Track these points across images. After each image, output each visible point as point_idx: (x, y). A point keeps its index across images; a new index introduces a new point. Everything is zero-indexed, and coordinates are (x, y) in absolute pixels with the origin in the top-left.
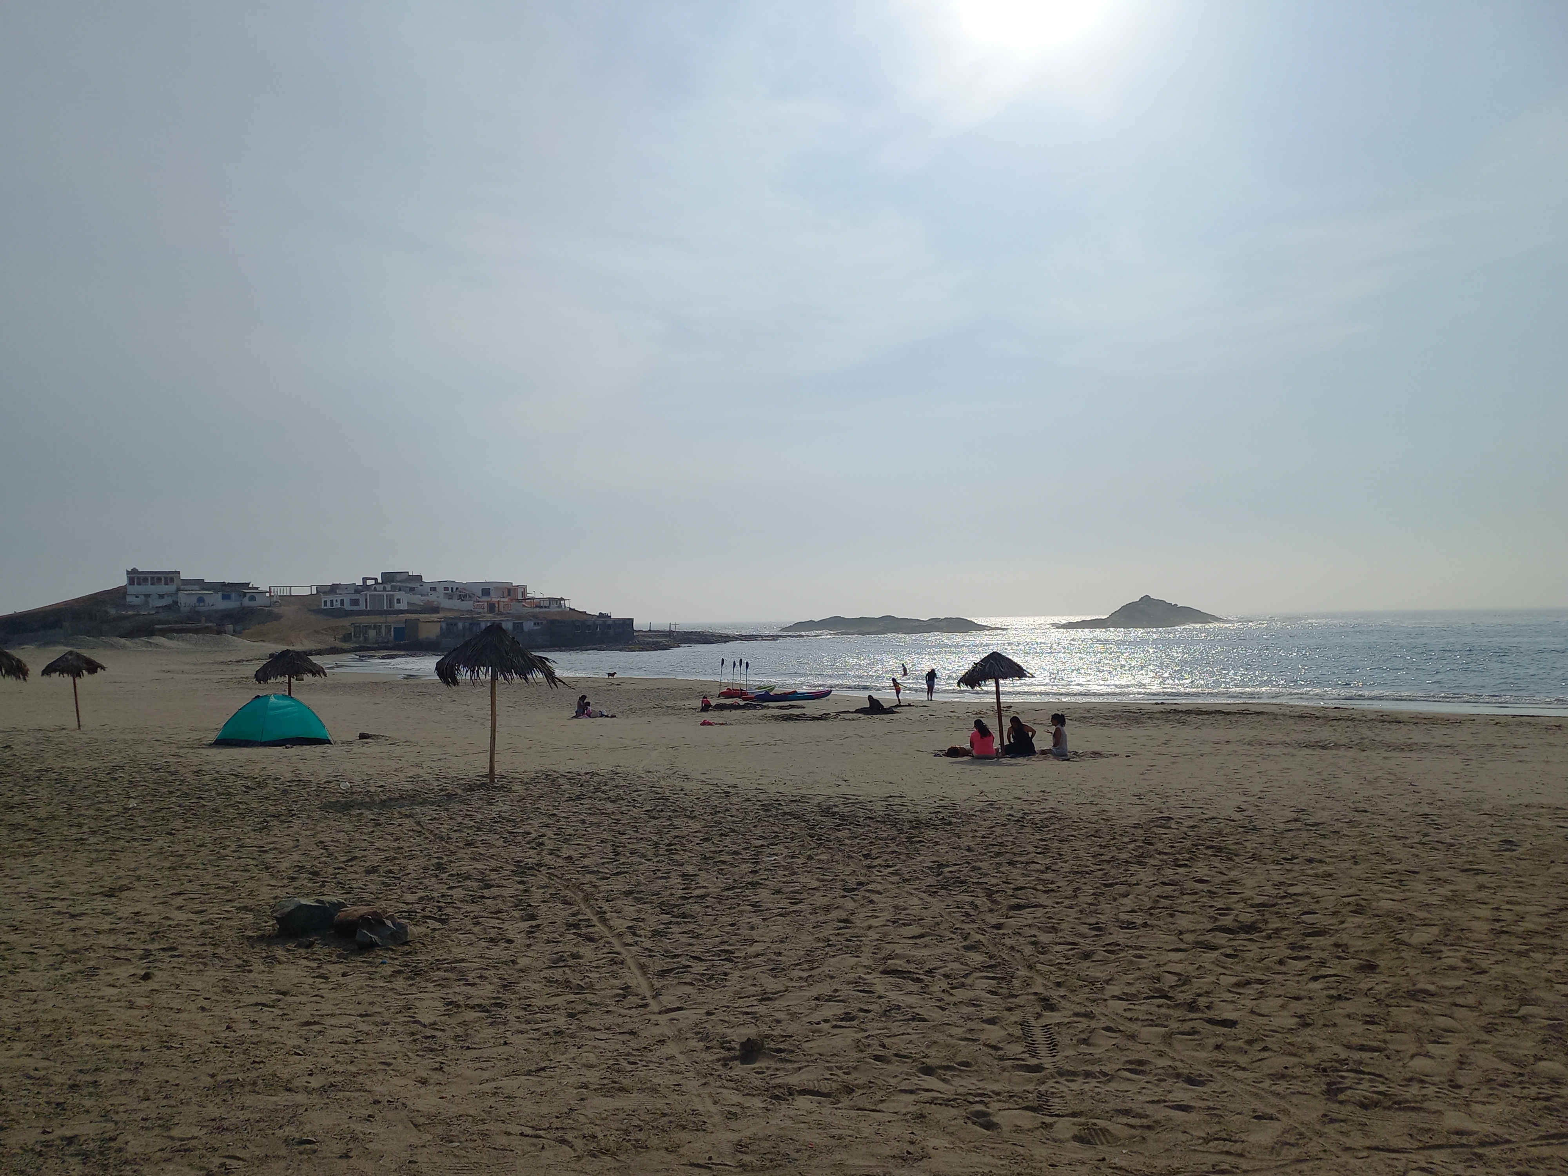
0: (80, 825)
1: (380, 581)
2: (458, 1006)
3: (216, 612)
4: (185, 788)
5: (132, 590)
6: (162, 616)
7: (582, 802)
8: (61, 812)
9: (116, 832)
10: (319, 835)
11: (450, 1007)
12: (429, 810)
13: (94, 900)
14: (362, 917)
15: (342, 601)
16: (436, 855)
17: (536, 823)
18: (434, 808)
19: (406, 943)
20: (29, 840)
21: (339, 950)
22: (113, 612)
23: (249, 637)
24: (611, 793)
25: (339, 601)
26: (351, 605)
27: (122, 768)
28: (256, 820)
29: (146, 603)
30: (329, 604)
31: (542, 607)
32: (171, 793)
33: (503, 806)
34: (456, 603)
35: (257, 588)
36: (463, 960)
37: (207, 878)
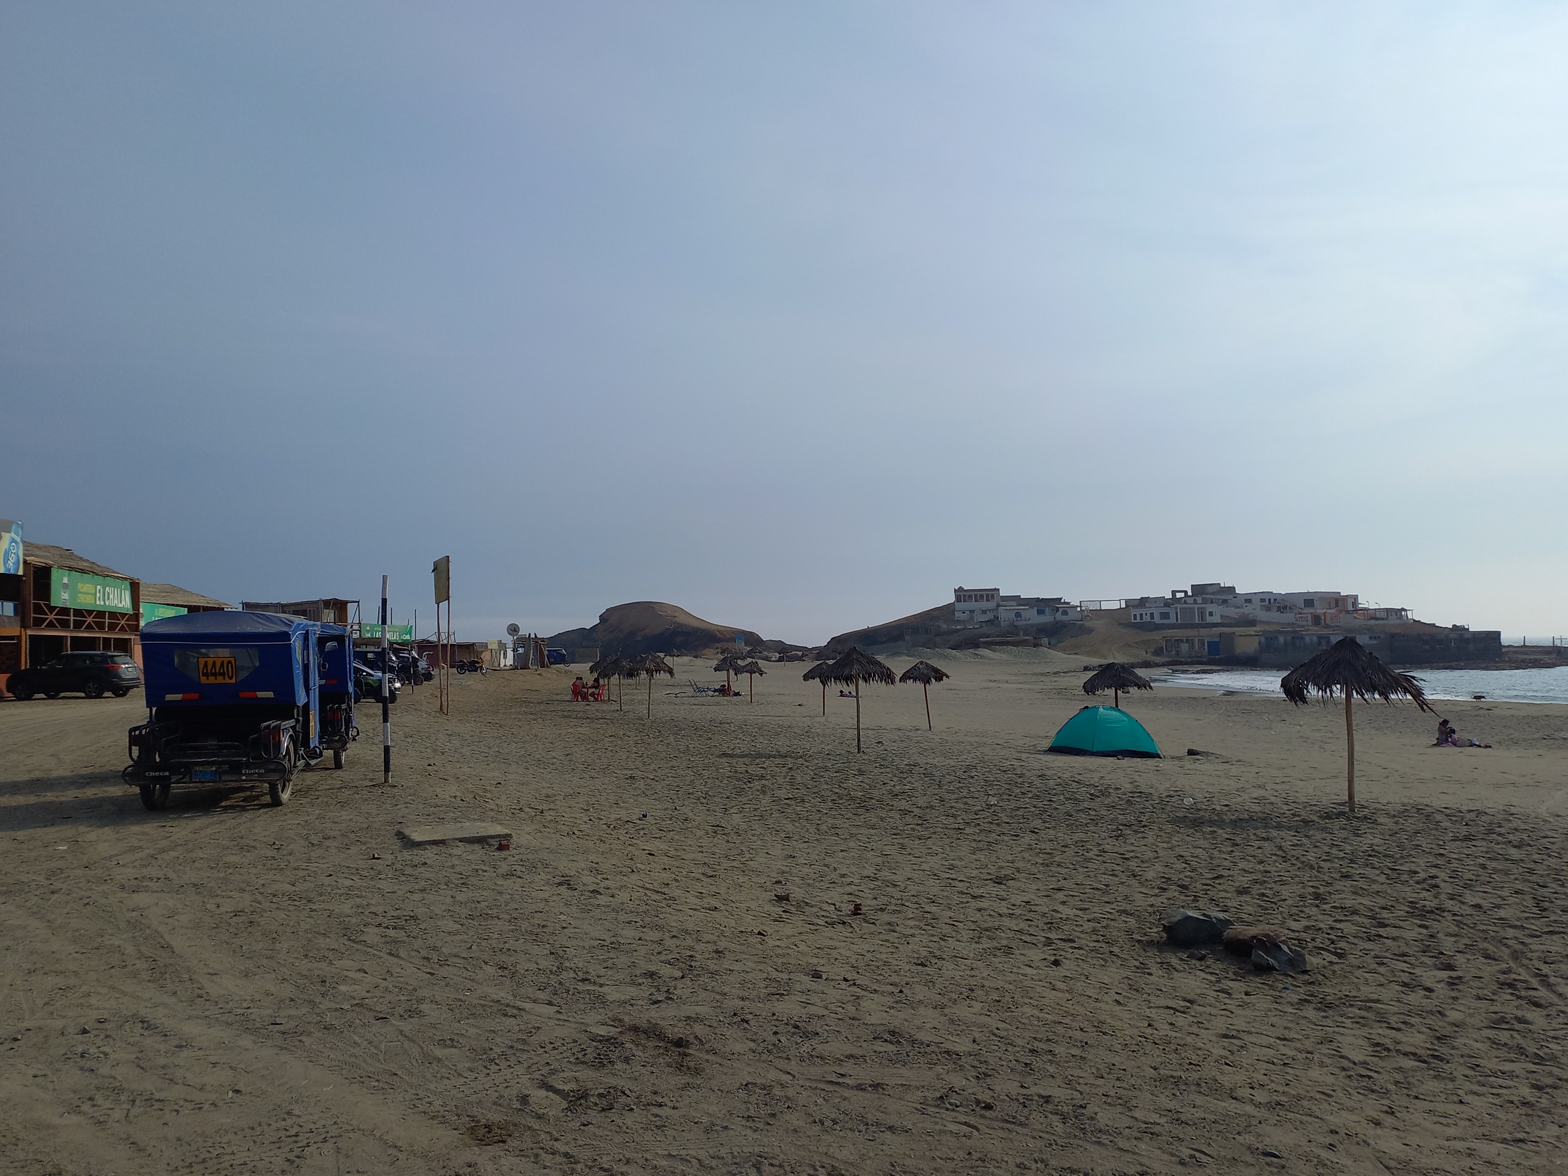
0: (954, 816)
1: (1190, 593)
2: (1388, 1050)
3: (1032, 625)
4: (1035, 791)
5: (960, 606)
6: (985, 630)
7: (1474, 843)
8: (935, 803)
9: (986, 825)
10: (1176, 849)
11: (1378, 1049)
12: (1287, 834)
13: (987, 885)
14: (1253, 937)
15: (1152, 614)
16: (1311, 884)
17: (1422, 862)
18: (1292, 833)
19: (1305, 972)
20: (918, 825)
21: (1233, 968)
22: (944, 626)
23: (1063, 650)
24: (1511, 837)
25: (1149, 615)
26: (1161, 619)
27: (975, 767)
28: (1109, 827)
29: (972, 618)
30: (1138, 617)
31: (1377, 619)
32: (1023, 793)
33: (1371, 839)
34: (1275, 616)
35: (1068, 603)
36: (1377, 1001)
37: (1080, 878)
